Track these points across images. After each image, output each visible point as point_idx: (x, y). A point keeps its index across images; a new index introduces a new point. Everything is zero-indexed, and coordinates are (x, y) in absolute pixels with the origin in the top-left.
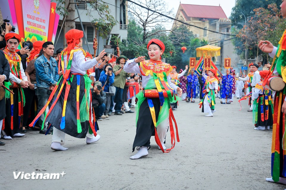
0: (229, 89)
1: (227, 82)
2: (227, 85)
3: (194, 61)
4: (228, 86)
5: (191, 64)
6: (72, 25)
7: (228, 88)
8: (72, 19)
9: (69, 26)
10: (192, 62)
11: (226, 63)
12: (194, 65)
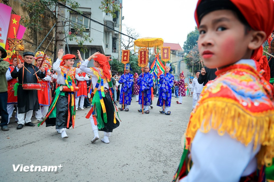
0: (166, 90)
1: (164, 80)
2: (165, 83)
3: (127, 54)
4: (166, 85)
5: (123, 58)
6: (62, 43)
7: (165, 88)
8: (62, 39)
9: (59, 45)
10: (125, 56)
11: (164, 53)
12: (127, 60)
